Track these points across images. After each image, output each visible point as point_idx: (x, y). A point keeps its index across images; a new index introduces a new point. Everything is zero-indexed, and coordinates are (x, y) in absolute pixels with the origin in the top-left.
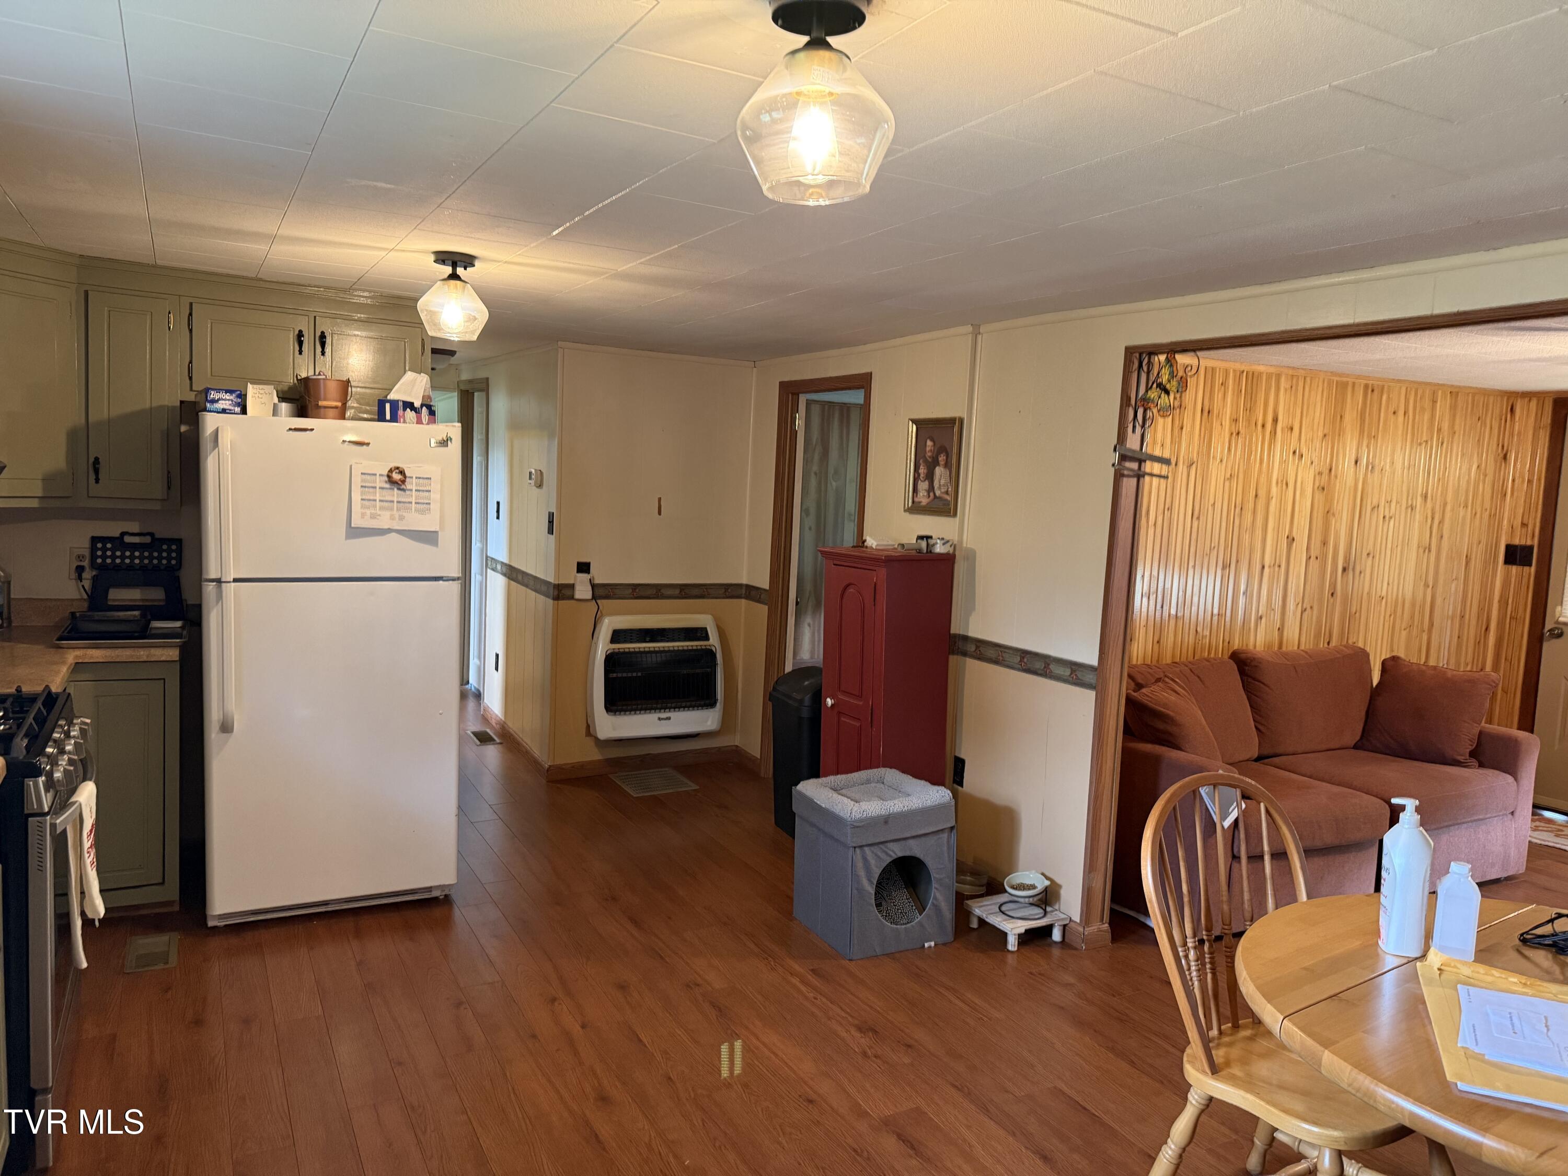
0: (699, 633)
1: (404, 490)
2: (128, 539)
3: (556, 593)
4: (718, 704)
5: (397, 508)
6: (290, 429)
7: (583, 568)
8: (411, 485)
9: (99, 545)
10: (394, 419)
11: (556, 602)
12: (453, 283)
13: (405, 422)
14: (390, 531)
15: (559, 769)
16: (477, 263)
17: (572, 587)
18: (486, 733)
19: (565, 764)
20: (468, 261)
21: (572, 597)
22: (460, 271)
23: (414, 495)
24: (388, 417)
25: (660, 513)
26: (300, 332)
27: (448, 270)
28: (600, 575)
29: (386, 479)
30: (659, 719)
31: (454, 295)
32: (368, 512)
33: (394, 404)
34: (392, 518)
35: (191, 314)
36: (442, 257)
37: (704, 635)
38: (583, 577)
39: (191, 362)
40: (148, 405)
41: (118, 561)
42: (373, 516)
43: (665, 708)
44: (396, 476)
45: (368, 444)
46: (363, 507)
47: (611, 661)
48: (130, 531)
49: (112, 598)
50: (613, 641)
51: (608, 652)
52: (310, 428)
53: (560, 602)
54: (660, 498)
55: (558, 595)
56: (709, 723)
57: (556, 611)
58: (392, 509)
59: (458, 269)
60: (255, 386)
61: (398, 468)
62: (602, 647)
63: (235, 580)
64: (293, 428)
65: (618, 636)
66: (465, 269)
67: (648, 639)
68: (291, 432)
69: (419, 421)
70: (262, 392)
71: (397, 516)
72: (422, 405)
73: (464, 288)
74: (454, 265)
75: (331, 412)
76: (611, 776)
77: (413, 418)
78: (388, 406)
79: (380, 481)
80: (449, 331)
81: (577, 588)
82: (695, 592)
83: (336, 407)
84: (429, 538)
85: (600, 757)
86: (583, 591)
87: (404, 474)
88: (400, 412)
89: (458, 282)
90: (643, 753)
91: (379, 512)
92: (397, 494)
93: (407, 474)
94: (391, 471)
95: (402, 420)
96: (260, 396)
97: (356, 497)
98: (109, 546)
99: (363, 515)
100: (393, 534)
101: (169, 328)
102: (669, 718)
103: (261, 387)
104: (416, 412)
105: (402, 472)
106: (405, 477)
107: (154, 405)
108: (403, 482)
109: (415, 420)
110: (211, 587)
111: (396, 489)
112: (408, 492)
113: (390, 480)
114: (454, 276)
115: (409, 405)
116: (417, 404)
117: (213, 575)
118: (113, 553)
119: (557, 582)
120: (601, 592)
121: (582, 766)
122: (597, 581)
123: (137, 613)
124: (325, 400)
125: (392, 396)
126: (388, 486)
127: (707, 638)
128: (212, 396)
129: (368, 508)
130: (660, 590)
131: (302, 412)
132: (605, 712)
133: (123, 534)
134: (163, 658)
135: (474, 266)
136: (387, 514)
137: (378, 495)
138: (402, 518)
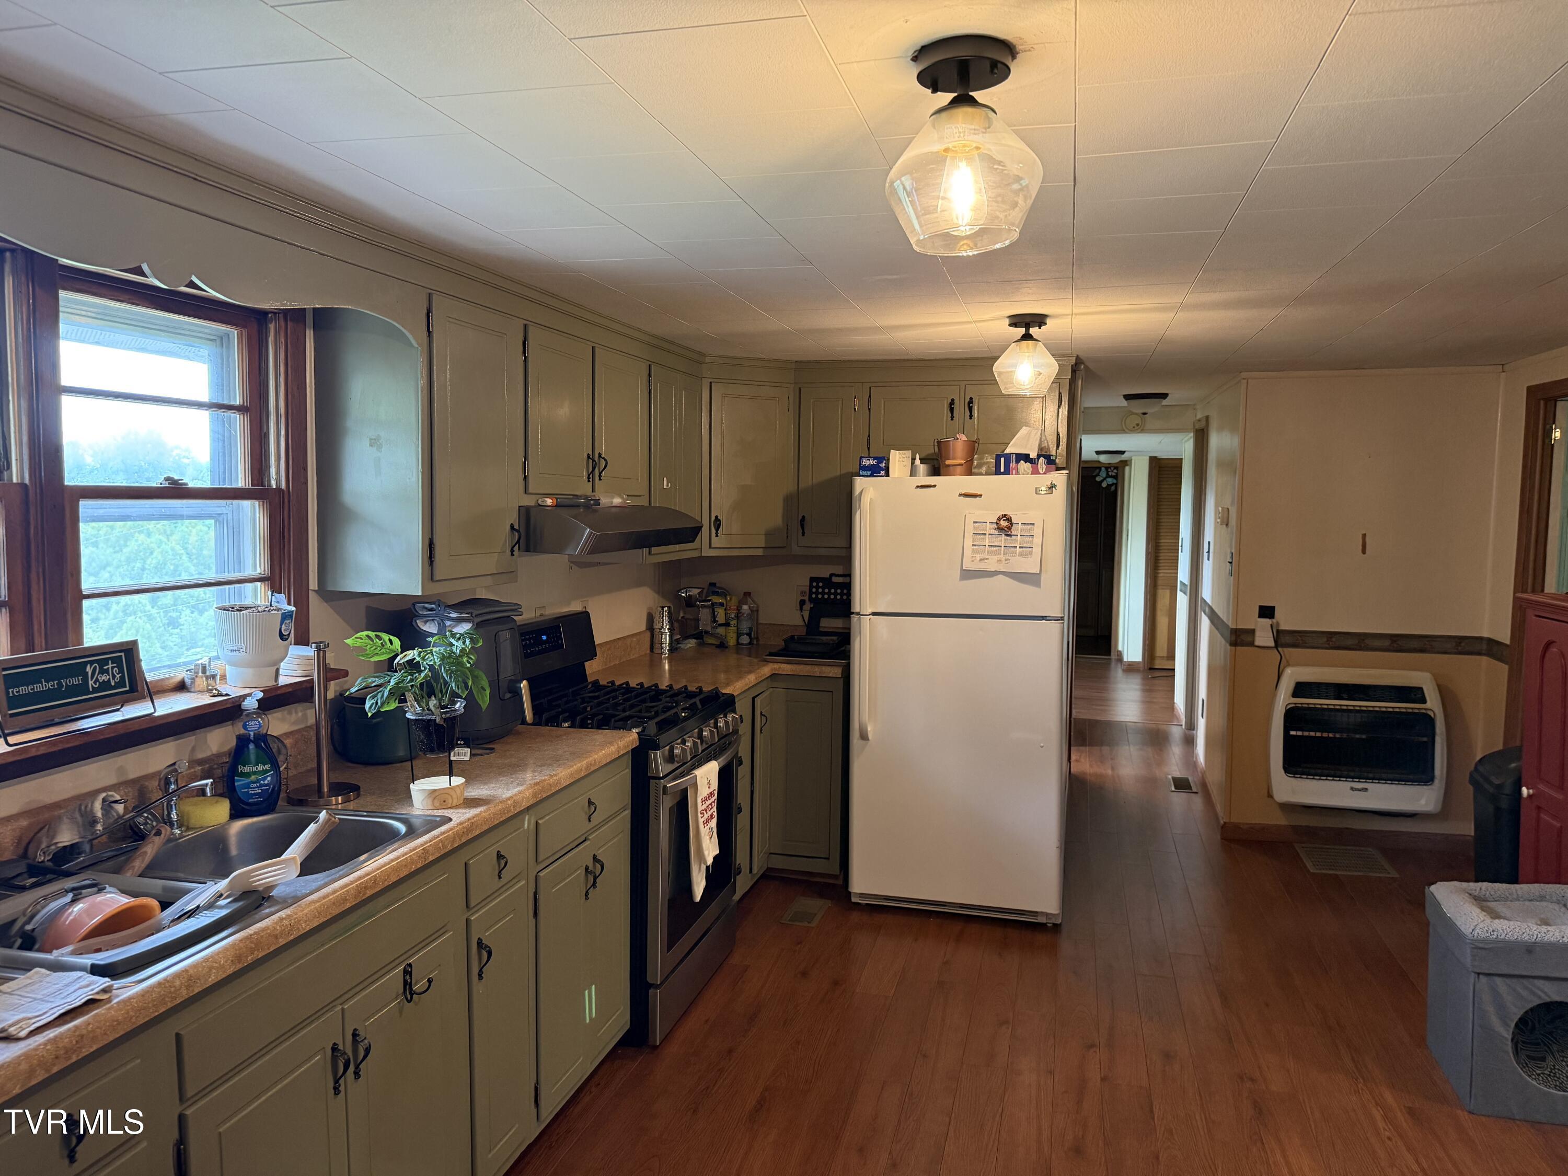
0: (1414, 694)
1: (1010, 536)
2: (835, 579)
3: (1233, 638)
4: (1437, 781)
5: (1004, 552)
6: (918, 487)
7: (1267, 612)
8: (1017, 530)
9: (814, 584)
10: (1007, 472)
11: (1233, 648)
12: (1025, 343)
13: (1017, 473)
14: (996, 573)
15: (1236, 827)
16: (1048, 321)
17: (1252, 632)
18: (1187, 780)
19: (1243, 824)
20: (1039, 320)
21: (1252, 644)
22: (1033, 331)
23: (1019, 540)
24: (1002, 470)
25: (1364, 551)
26: (953, 400)
27: (1022, 331)
28: (1287, 620)
29: (995, 526)
30: (1352, 789)
31: (1027, 354)
32: (978, 556)
33: (1008, 457)
34: (999, 561)
35: (870, 397)
36: (1017, 321)
37: (1419, 696)
38: (1267, 622)
39: (869, 436)
40: (838, 474)
41: (826, 596)
42: (982, 560)
43: (1360, 777)
44: (1004, 523)
45: (980, 496)
46: (973, 552)
47: (1293, 717)
48: (837, 573)
49: (824, 625)
50: (1295, 694)
51: (1289, 707)
52: (933, 484)
53: (1238, 648)
54: (1365, 534)
55: (1236, 641)
56: (1423, 802)
57: (1234, 656)
58: (1000, 554)
59: (1031, 329)
60: (901, 452)
61: (1005, 516)
62: (1283, 699)
63: (874, 614)
64: (920, 485)
65: (1301, 689)
66: (1040, 328)
67: (1345, 696)
68: (918, 489)
69: (1035, 472)
70: (904, 456)
71: (1003, 560)
72: (1039, 456)
73: (1036, 344)
74: (1027, 326)
75: (959, 469)
76: (1296, 845)
77: (1028, 469)
78: (1002, 459)
79: (990, 529)
80: (1022, 387)
81: (1257, 634)
82: (1416, 644)
83: (961, 465)
84: (1032, 579)
85: (1286, 823)
86: (1264, 637)
87: (1011, 521)
88: (1013, 465)
89: (1030, 342)
90: (1340, 826)
91: (987, 557)
92: (1005, 539)
93: (1014, 521)
94: (999, 519)
95: (1014, 471)
96: (903, 460)
97: (969, 543)
98: (821, 584)
99: (973, 559)
100: (1001, 576)
101: (855, 409)
102: (1366, 790)
103: (904, 452)
104: (1031, 463)
105: (1009, 520)
106: (1012, 524)
107: (843, 472)
108: (1009, 528)
109: (1030, 471)
110: (856, 619)
111: (1003, 535)
112: (1014, 538)
113: (999, 528)
114: (1027, 337)
115: (1026, 458)
116: (1033, 455)
117: (857, 610)
118: (823, 590)
119: (1234, 627)
120: (1283, 639)
121: (1264, 828)
122: (1284, 627)
123: (835, 638)
124: (954, 459)
125: (1007, 451)
126: (996, 532)
127: (1424, 701)
128: (863, 463)
129: (978, 552)
130: (1363, 640)
131: (936, 471)
132: (1283, 772)
133: (832, 575)
134: (831, 675)
135: (1046, 324)
136: (995, 558)
137: (987, 540)
138: (1007, 561)
